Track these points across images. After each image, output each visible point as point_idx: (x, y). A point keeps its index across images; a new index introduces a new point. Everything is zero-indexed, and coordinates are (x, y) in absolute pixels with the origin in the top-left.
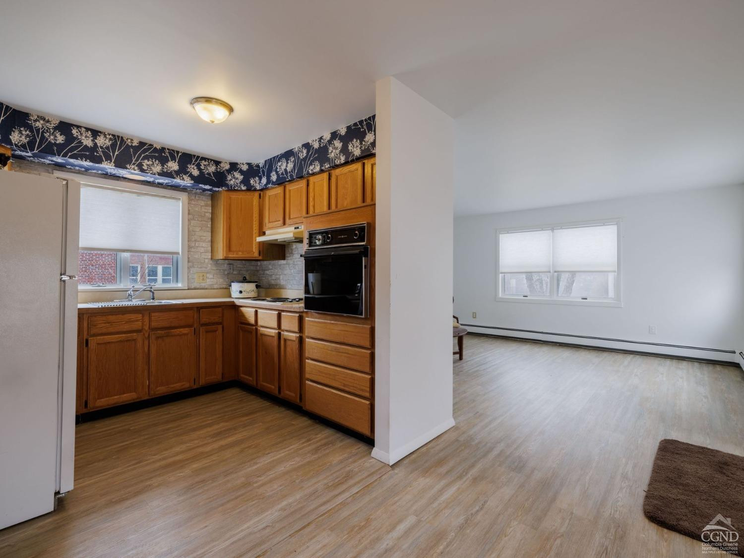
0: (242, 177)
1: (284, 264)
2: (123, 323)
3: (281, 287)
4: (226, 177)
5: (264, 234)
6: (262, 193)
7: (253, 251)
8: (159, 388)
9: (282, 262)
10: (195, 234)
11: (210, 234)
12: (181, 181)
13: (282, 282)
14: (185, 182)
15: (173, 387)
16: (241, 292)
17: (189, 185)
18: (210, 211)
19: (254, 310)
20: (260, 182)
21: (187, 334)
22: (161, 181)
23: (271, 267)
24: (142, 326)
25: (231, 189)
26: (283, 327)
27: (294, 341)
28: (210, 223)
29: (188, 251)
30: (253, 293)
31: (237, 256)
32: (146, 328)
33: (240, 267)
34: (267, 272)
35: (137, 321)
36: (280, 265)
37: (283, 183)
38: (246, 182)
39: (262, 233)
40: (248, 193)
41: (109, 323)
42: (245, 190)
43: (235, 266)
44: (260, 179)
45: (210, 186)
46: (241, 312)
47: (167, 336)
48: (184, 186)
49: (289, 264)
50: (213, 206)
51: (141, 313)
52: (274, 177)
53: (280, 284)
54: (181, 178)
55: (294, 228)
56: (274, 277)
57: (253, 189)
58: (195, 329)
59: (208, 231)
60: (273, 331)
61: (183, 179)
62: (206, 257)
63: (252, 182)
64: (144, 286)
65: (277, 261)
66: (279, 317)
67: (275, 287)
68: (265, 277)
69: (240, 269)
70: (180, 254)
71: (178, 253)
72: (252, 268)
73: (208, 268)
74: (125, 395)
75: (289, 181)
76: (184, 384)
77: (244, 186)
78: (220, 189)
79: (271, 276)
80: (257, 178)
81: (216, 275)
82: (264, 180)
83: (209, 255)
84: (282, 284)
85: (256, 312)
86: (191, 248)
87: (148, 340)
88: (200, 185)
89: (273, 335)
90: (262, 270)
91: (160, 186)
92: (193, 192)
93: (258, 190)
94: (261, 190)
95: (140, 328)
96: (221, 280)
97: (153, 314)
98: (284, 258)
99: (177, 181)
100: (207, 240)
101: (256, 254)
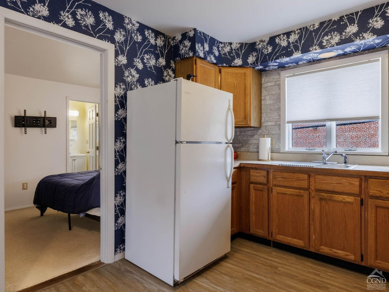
8: (323, 247)
15: (335, 252)
41: (284, 178)
74: (296, 240)
76: (348, 255)
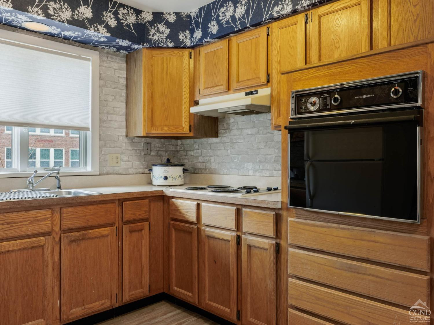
0: (169, 30)
1: (217, 143)
2: (27, 223)
3: (212, 172)
4: (148, 31)
5: (196, 103)
6: (193, 51)
7: (182, 126)
9: (214, 140)
10: (107, 104)
11: (124, 105)
12: (95, 33)
13: (214, 166)
14: (100, 35)
16: (166, 178)
17: (103, 40)
18: (125, 76)
19: (195, 203)
20: (192, 37)
21: (106, 236)
22: (68, 33)
23: (197, 147)
24: (52, 227)
25: (155, 46)
26: (245, 229)
27: (266, 250)
28: (125, 91)
29: (100, 126)
30: (180, 179)
31: (161, 132)
32: (57, 229)
33: (158, 147)
34: (192, 153)
35: (45, 219)
36: (211, 144)
37: (228, 34)
38: (173, 36)
39: (193, 103)
40: (176, 51)
42: (171, 48)
43: (153, 146)
44: (192, 32)
45: (129, 41)
46: (174, 205)
47: (82, 239)
48: (97, 41)
49: (224, 143)
50: (128, 70)
51: (49, 209)
52: (214, 28)
53: (211, 168)
54: (96, 29)
55: (244, 93)
56: (201, 159)
57: (182, 46)
58: (116, 228)
59: (123, 102)
60: (229, 233)
61: (98, 29)
62: (120, 134)
63: (181, 36)
64: (46, 170)
65: (205, 139)
66: (238, 213)
67: (203, 171)
68: (189, 159)
69: (158, 149)
70: (90, 130)
71: (87, 129)
72: (172, 148)
73: (123, 148)
75: (239, 31)
77: (171, 42)
78: (141, 46)
79: (197, 157)
80: (188, 32)
81: (131, 157)
82: (198, 34)
83: (123, 132)
84: (213, 167)
85: (198, 206)
86: (103, 121)
87: (59, 246)
88: (118, 40)
89: (229, 238)
90: (184, 150)
91: (66, 41)
92: (105, 52)
93: (189, 48)
94: (192, 47)
95: (49, 229)
96: (137, 163)
97: (65, 210)
98: (217, 136)
99: (91, 33)
100: (121, 113)
101: (185, 129)
